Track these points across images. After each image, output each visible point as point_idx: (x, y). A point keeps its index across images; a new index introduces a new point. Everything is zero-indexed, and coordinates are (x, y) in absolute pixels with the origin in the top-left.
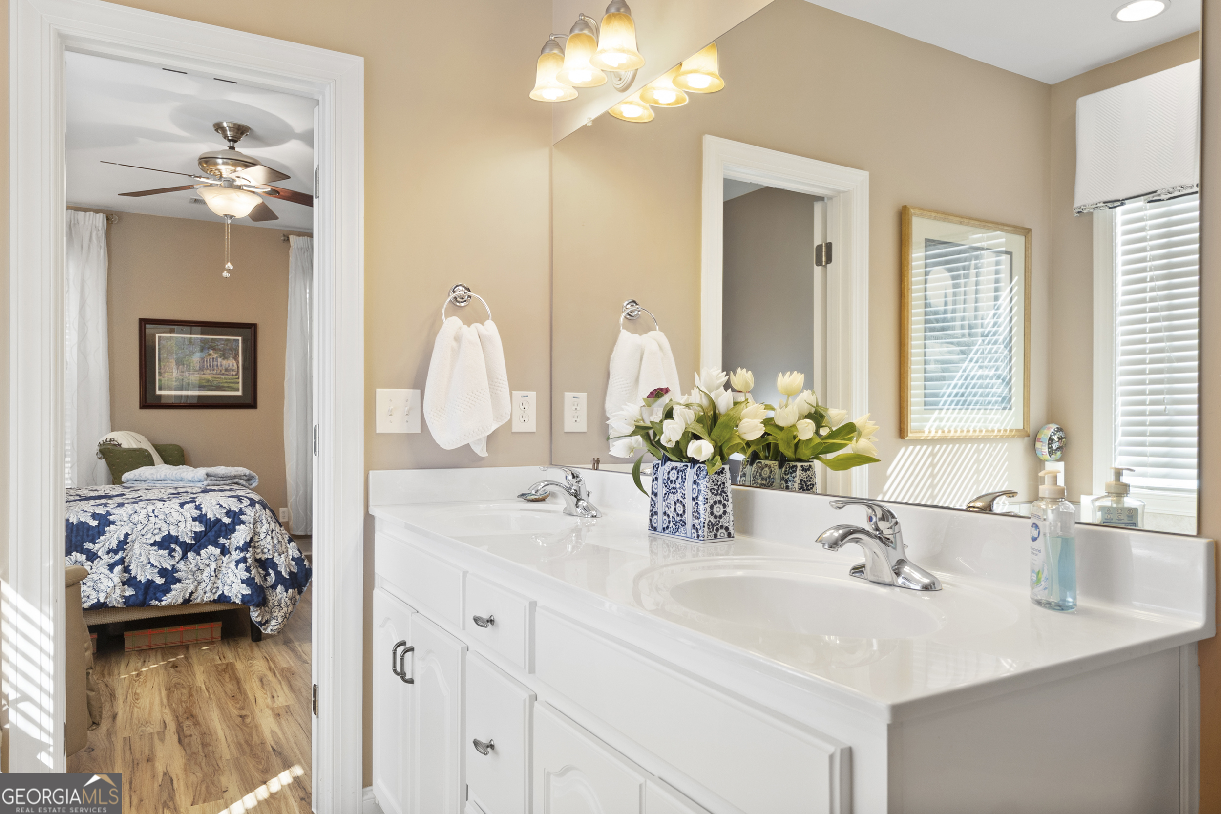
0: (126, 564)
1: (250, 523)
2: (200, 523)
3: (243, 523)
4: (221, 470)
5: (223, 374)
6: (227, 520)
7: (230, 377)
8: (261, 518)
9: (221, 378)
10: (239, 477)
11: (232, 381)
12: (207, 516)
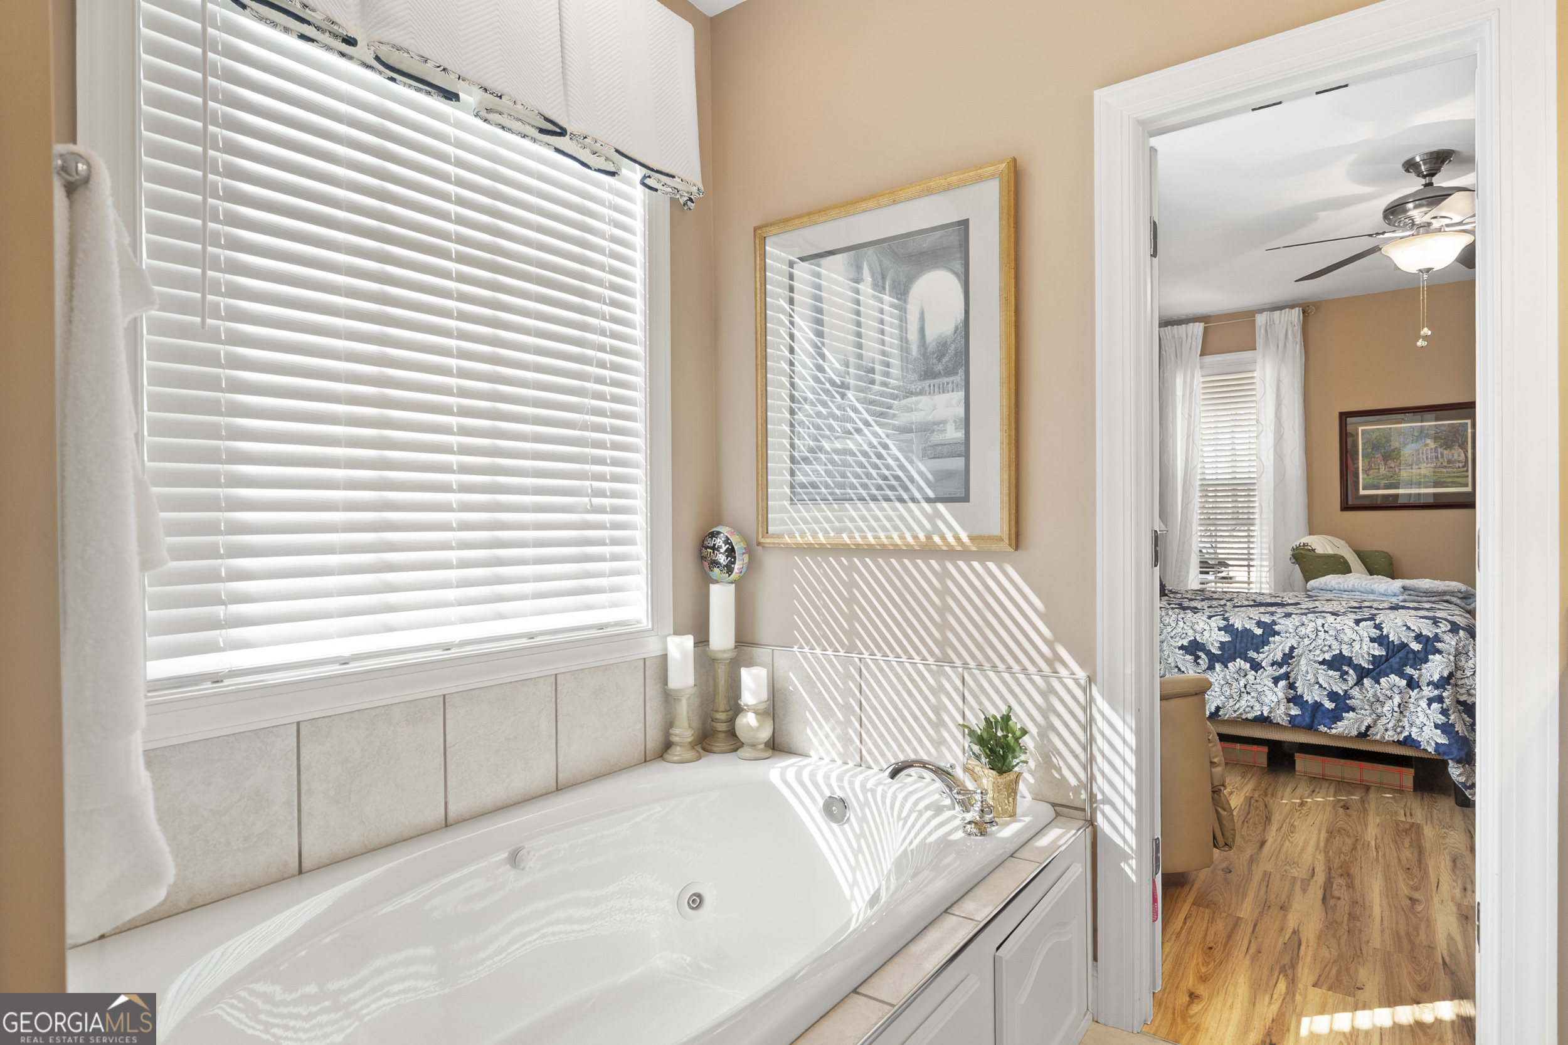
0: (1291, 680)
1: (1449, 654)
2: (1380, 644)
3: (1440, 652)
4: (1425, 584)
5: (1445, 467)
6: (1416, 646)
7: (1455, 470)
8: (1466, 649)
9: (1441, 472)
10: (1452, 593)
11: (1458, 474)
12: (1389, 638)
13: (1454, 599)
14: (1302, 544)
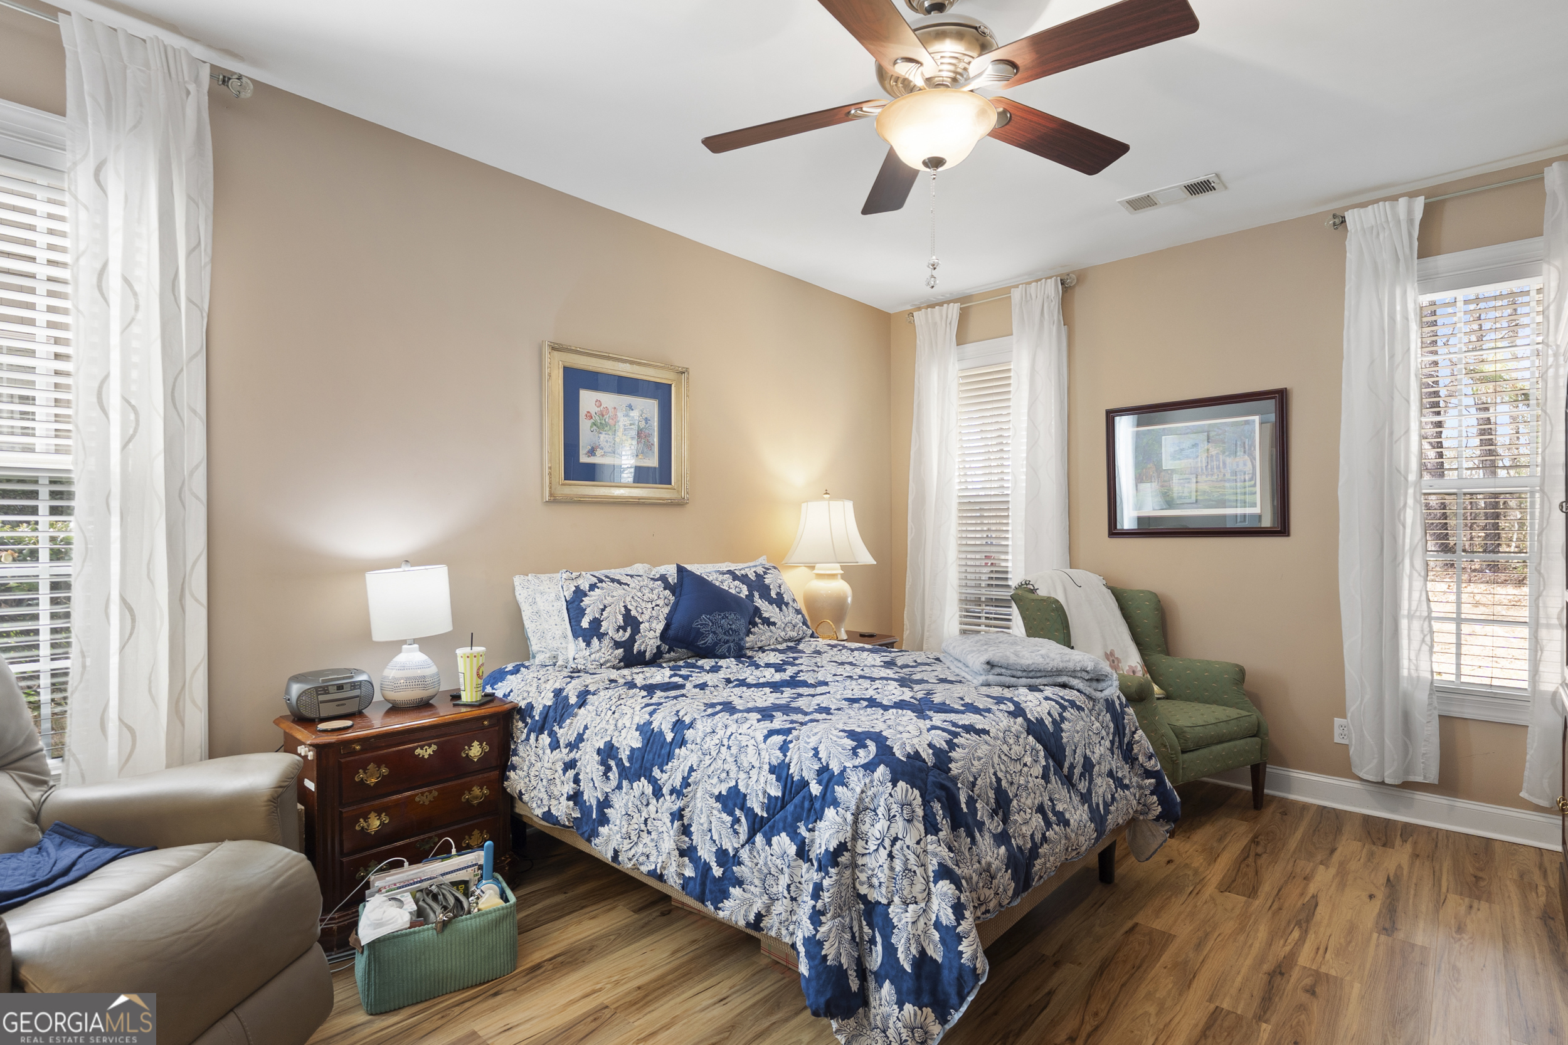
0: (686, 822)
1: (847, 809)
2: (779, 778)
3: (839, 804)
5: (1229, 480)
6: (816, 788)
7: (1239, 484)
9: (1224, 489)
11: (1243, 490)
12: (789, 769)
13: (1075, 682)
14: (1023, 583)
